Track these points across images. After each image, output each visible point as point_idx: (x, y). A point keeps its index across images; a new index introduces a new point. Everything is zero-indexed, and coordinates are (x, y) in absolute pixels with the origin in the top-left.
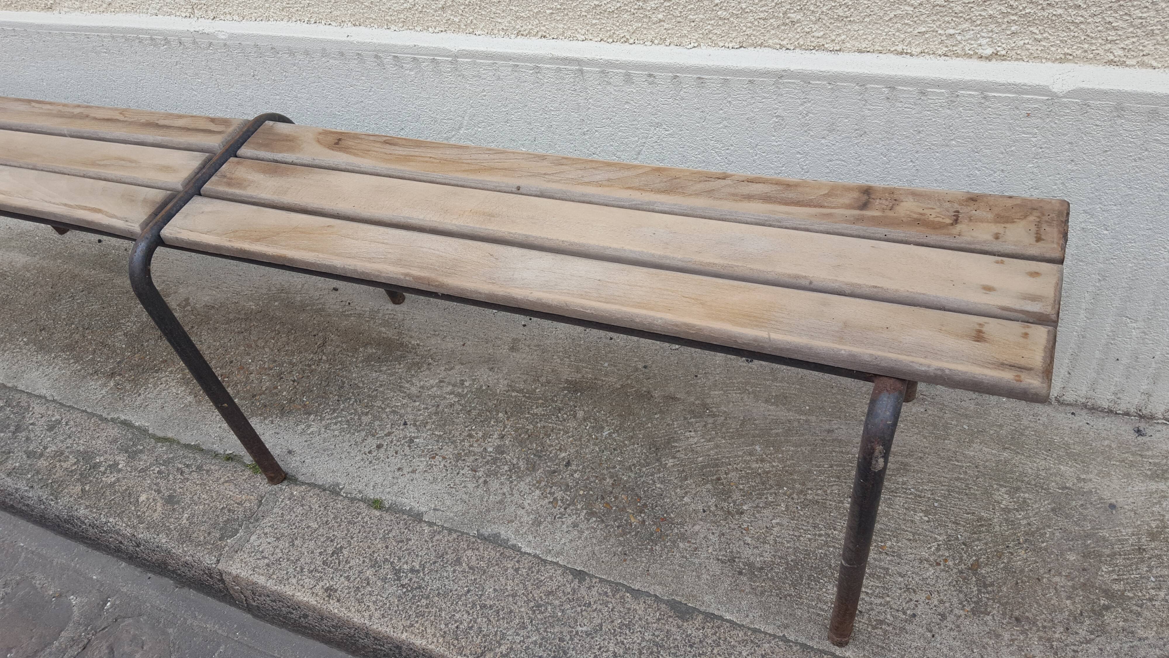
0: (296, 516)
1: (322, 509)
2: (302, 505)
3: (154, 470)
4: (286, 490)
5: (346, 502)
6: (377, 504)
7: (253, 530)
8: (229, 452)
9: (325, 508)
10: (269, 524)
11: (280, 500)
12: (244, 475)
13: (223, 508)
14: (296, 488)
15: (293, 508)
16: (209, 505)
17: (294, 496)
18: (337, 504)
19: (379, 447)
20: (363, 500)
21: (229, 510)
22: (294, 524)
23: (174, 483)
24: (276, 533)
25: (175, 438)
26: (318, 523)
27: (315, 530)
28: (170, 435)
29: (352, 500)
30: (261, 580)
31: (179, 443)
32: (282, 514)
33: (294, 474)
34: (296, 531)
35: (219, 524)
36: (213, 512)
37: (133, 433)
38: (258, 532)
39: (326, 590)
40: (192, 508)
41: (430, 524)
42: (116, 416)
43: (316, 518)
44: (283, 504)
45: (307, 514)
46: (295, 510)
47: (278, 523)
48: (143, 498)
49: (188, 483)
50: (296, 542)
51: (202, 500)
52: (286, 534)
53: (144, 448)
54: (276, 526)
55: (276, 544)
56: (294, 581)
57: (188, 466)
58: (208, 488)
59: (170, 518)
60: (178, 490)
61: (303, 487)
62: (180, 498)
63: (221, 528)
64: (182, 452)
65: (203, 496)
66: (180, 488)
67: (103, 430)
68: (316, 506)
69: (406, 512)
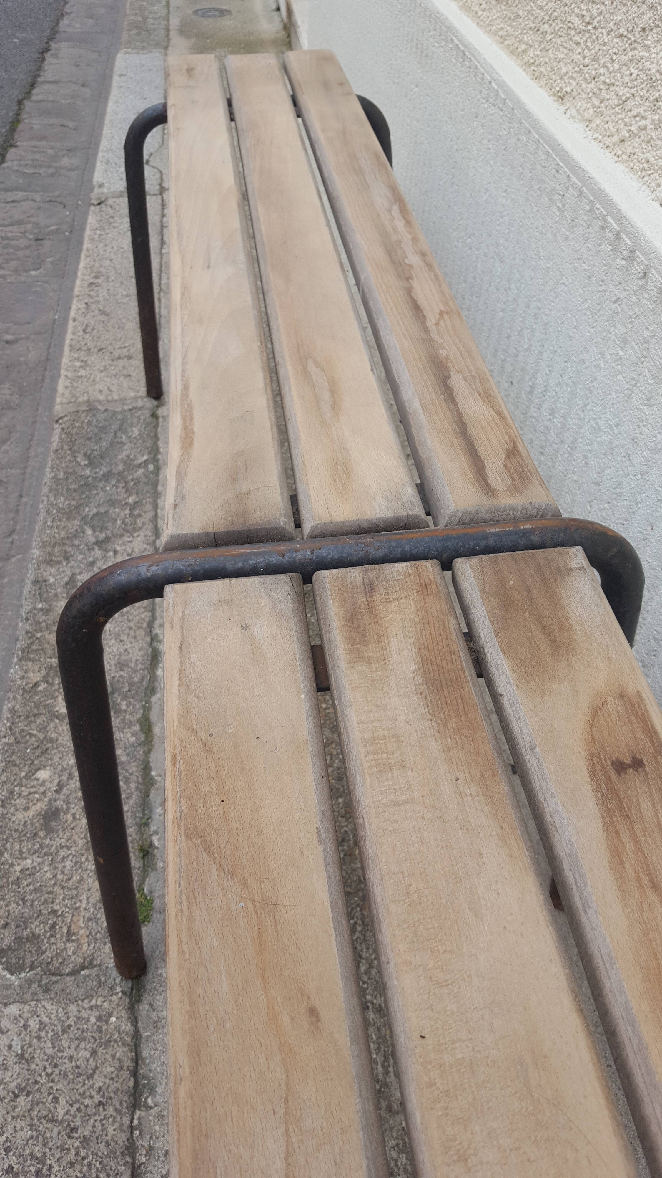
0: (71, 1058)
1: (97, 1098)
2: (94, 1053)
4: (114, 998)
5: (121, 1138)
7: (28, 996)
9: (100, 1103)
10: (45, 1019)
11: (93, 1002)
13: (54, 912)
14: (123, 1013)
15: (84, 1039)
16: (55, 884)
17: (107, 1022)
18: (114, 1121)
21: (53, 926)
22: (56, 1066)
24: (30, 1046)
25: (156, 741)
26: (67, 1113)
27: (52, 1120)
28: (156, 730)
29: (131, 1148)
31: (146, 754)
32: (69, 1026)
33: (148, 987)
34: (43, 1080)
35: (26, 928)
36: (46, 901)
37: (143, 679)
38: (26, 1008)
40: (43, 862)
43: (77, 1101)
44: (84, 1014)
45: (79, 1075)
46: (83, 1045)
47: (50, 1034)
48: (43, 775)
50: (21, 1099)
51: (60, 866)
52: (33, 1066)
53: (125, 711)
54: (43, 1034)
55: (12, 1060)
58: (83, 859)
59: (21, 841)
60: (69, 817)
61: (127, 1027)
62: (58, 831)
63: (18, 939)
64: (134, 769)
65: (68, 864)
66: (74, 817)
67: (135, 637)
68: (98, 1081)
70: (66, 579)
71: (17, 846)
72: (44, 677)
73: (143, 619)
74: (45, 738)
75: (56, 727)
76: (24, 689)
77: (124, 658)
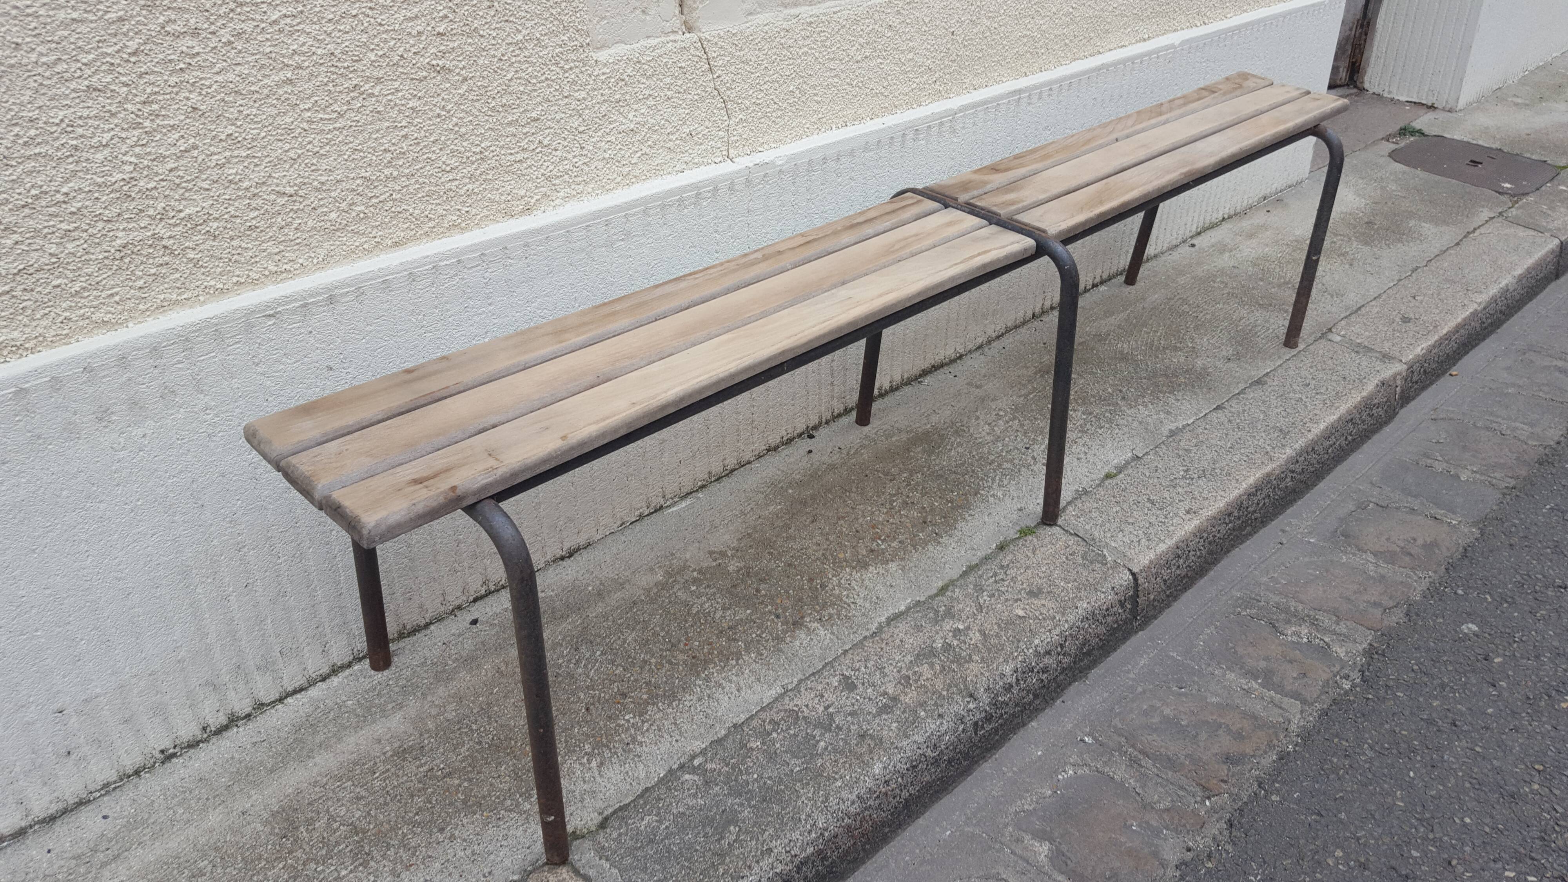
3: (985, 601)
4: (1067, 518)
5: (1099, 489)
6: (1108, 476)
8: (994, 546)
11: (1077, 523)
12: (1031, 541)
13: (1067, 558)
14: (1067, 512)
16: (1058, 567)
17: (1076, 515)
18: (1098, 494)
20: (1102, 481)
21: (1071, 555)
22: (1109, 520)
23: (1012, 587)
24: (1115, 531)
25: (946, 581)
26: (1115, 507)
27: (1122, 510)
28: (940, 584)
29: (1098, 485)
30: (1162, 547)
31: (957, 580)
32: (1093, 525)
34: (1117, 520)
35: (1085, 564)
36: (1068, 565)
37: (916, 612)
38: (1107, 541)
39: (1188, 513)
40: (1055, 579)
41: (1147, 454)
42: (876, 625)
43: (1108, 507)
44: (1084, 522)
45: (1101, 511)
46: (1092, 517)
47: (1103, 528)
49: (1019, 578)
50: (1131, 520)
51: (1048, 571)
56: (1172, 528)
57: (996, 575)
59: (1059, 595)
60: (1025, 586)
61: (1069, 507)
62: (1036, 586)
63: (1092, 562)
64: (971, 578)
65: (1044, 569)
66: (1022, 584)
67: (892, 636)
68: (1095, 505)
69: (1127, 463)
70: (884, 716)
72: (969, 662)
73: (873, 642)
74: (1001, 630)
75: (990, 630)
76: (988, 667)
77: (912, 631)
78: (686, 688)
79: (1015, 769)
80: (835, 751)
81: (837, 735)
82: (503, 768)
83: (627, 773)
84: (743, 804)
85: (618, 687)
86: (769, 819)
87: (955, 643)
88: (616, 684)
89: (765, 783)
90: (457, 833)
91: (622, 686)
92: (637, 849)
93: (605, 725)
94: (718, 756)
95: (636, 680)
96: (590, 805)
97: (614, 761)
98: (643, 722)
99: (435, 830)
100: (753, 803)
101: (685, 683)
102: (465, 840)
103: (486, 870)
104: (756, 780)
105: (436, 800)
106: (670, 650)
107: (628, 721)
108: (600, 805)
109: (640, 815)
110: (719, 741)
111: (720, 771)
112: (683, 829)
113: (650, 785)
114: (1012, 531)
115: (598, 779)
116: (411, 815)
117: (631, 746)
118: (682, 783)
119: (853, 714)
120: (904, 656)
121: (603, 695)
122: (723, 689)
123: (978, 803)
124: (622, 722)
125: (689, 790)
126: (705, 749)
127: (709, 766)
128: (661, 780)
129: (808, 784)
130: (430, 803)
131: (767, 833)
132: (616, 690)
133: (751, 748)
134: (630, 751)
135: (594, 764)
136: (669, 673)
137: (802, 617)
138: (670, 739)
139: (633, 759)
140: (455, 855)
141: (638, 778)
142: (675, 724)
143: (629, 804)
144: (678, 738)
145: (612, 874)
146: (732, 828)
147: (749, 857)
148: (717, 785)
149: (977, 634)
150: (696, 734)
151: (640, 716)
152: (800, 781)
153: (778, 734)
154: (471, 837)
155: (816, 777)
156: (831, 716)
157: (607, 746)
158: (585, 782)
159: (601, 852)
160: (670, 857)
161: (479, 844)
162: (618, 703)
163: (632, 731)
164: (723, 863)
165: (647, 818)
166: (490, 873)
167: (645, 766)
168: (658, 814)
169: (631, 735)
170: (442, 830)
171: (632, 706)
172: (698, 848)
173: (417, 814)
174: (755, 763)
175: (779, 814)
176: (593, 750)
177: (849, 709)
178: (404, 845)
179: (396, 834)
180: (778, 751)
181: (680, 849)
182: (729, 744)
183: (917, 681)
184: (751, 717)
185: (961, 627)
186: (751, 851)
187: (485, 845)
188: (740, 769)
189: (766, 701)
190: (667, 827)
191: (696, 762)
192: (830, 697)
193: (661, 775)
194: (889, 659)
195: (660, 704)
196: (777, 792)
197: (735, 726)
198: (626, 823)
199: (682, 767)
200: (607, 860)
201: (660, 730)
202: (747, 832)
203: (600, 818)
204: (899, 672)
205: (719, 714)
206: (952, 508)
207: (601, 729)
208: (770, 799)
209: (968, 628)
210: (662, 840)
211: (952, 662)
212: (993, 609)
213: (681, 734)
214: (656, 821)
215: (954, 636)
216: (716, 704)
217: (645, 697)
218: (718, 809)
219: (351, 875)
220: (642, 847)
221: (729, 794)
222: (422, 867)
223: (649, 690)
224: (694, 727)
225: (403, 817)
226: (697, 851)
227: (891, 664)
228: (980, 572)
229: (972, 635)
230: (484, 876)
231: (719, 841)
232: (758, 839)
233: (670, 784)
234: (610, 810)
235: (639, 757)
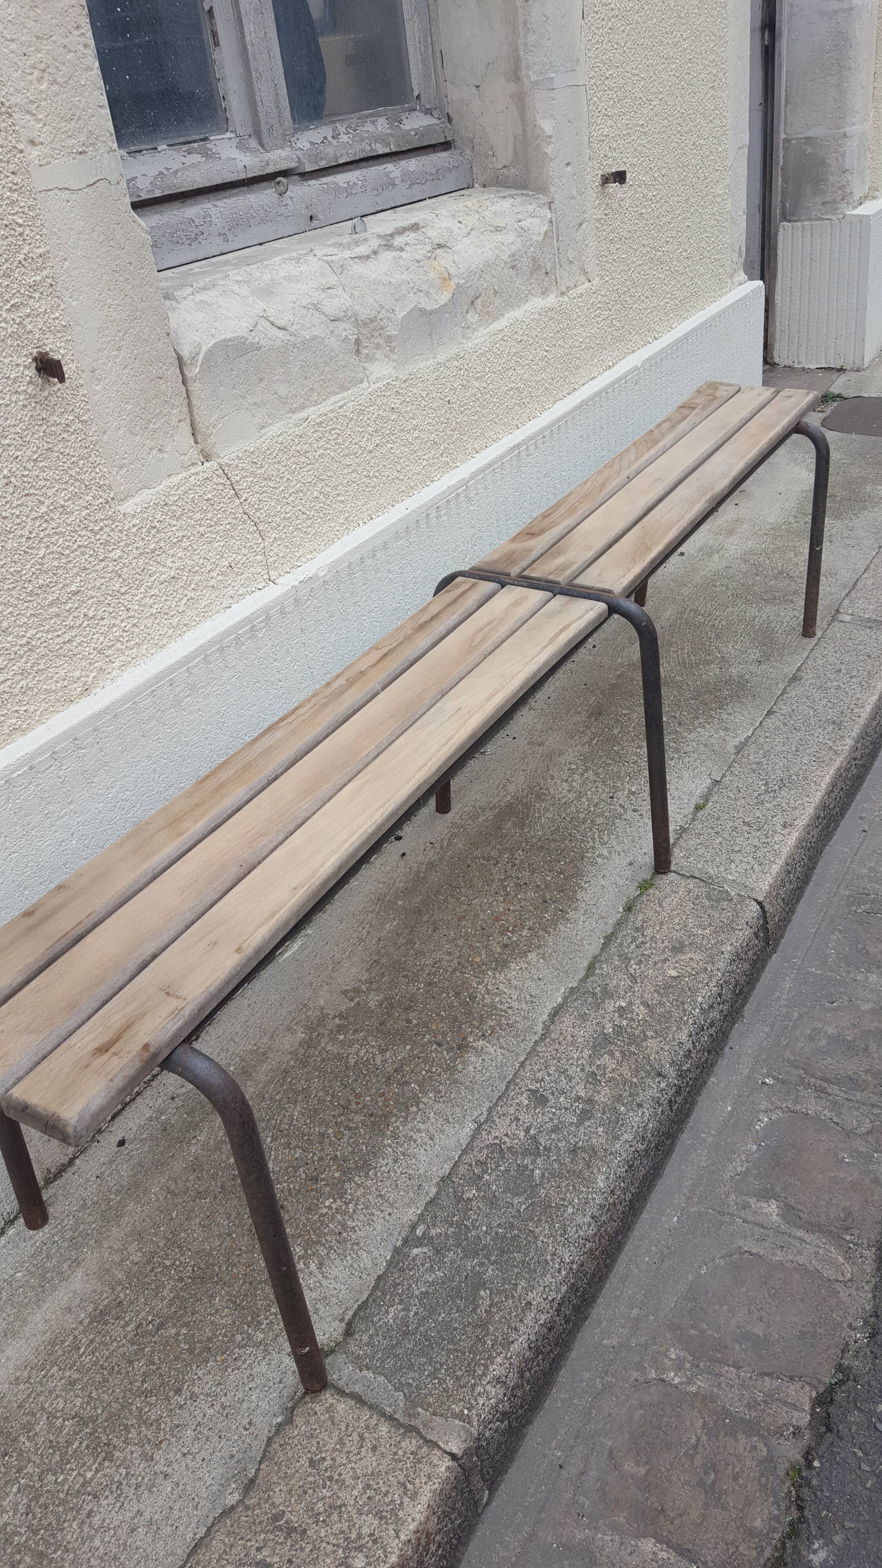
0: (708, 852)
1: (701, 837)
2: (696, 849)
3: (635, 970)
4: (678, 861)
5: (695, 822)
6: (698, 808)
8: (621, 909)
10: (715, 869)
11: (689, 864)
12: (654, 894)
13: (693, 903)
14: (676, 855)
15: (699, 855)
16: (689, 915)
17: (685, 856)
18: (697, 828)
19: (635, 810)
20: (694, 814)
21: (696, 899)
22: (716, 853)
23: (655, 948)
24: (726, 863)
25: (589, 960)
26: (717, 838)
27: (724, 839)
28: (586, 964)
29: (693, 819)
30: (775, 869)
31: (600, 955)
32: (704, 862)
34: (724, 851)
35: (713, 904)
36: (697, 910)
39: (785, 827)
40: (692, 928)
41: (724, 776)
42: (541, 1025)
49: (658, 937)
50: (737, 849)
51: (682, 922)
53: (599, 986)
56: (776, 847)
57: (634, 939)
59: (701, 945)
60: (666, 943)
61: (675, 850)
62: (676, 940)
63: (718, 901)
64: (613, 949)
65: (677, 921)
66: (663, 942)
67: (561, 1034)
68: (699, 841)
69: (710, 790)
70: (587, 1123)
71: (704, 942)
72: (645, 1040)
73: (545, 1045)
74: (662, 997)
75: (652, 1000)
76: (665, 1039)
77: (578, 1022)
78: (377, 1152)
79: (713, 1132)
80: (553, 1175)
81: (548, 1158)
82: (217, 1299)
83: (352, 1266)
84: (483, 1263)
85: (304, 1172)
86: (516, 1270)
87: (624, 1023)
88: (301, 1170)
89: (497, 1233)
90: (196, 1389)
91: (308, 1170)
92: (394, 1347)
93: (308, 1219)
94: (439, 1219)
95: (321, 1159)
96: (327, 1315)
97: (333, 1257)
98: (347, 1204)
99: (171, 1394)
100: (493, 1258)
101: (373, 1147)
102: (208, 1395)
103: (245, 1422)
104: (486, 1232)
105: (159, 1358)
106: (343, 1115)
107: (330, 1207)
108: (338, 1311)
109: (383, 1309)
110: (432, 1202)
111: (446, 1234)
112: (432, 1311)
113: (381, 1273)
114: (632, 889)
115: (325, 1283)
116: (138, 1384)
117: (345, 1235)
118: (414, 1260)
119: (556, 1129)
120: (581, 1052)
121: (292, 1186)
122: (415, 1141)
123: (692, 1179)
124: (325, 1211)
125: (423, 1265)
126: (422, 1214)
127: (433, 1232)
128: (390, 1263)
129: (540, 1220)
130: (154, 1364)
131: (519, 1287)
132: (303, 1176)
133: (468, 1199)
134: (345, 1240)
135: (313, 1267)
136: (352, 1140)
137: (465, 1039)
138: (382, 1215)
139: (352, 1249)
140: (204, 1416)
141: (365, 1268)
142: (381, 1196)
143: (367, 1299)
144: (390, 1210)
145: (379, 1382)
146: (482, 1293)
147: (511, 1318)
148: (449, 1250)
149: (642, 1008)
150: (405, 1200)
151: (341, 1198)
152: (531, 1219)
153: (489, 1175)
154: (214, 1389)
155: (545, 1209)
156: (534, 1138)
157: (318, 1242)
158: (311, 1290)
159: (357, 1361)
160: (431, 1345)
161: (225, 1395)
162: (312, 1190)
163: (339, 1217)
164: (487, 1334)
165: (392, 1310)
166: (250, 1423)
167: (368, 1252)
168: (401, 1302)
169: (339, 1222)
170: (178, 1391)
171: (328, 1189)
172: (456, 1325)
173: (144, 1381)
174: (479, 1215)
175: (523, 1261)
176: (306, 1251)
177: (549, 1125)
178: (143, 1421)
179: (130, 1411)
180: (497, 1194)
181: (438, 1332)
182: (444, 1202)
183: (604, 1075)
184: (456, 1165)
185: (623, 1004)
186: (511, 1313)
187: (233, 1394)
188: (466, 1226)
189: (464, 1142)
190: (416, 1314)
191: (419, 1232)
192: (526, 1118)
193: (388, 1258)
194: (568, 1060)
195: (356, 1179)
196: (513, 1238)
197: (443, 1179)
198: (372, 1321)
199: (405, 1241)
200: (368, 1369)
201: (367, 1208)
202: (499, 1292)
203: (343, 1325)
204: (582, 1070)
205: (421, 1171)
206: (566, 879)
207: (304, 1225)
208: (509, 1249)
209: (630, 1003)
210: (417, 1328)
211: (629, 1044)
212: (646, 977)
213: (392, 1206)
214: (403, 1310)
215: (621, 1016)
216: (414, 1160)
217: (337, 1175)
218: (460, 1276)
219: (99, 1475)
220: (399, 1343)
221: (465, 1256)
222: (173, 1440)
223: (339, 1166)
224: (402, 1193)
225: (131, 1390)
226: (455, 1329)
227: (572, 1064)
228: (619, 941)
229: (637, 1010)
230: (246, 1429)
231: (474, 1310)
232: (513, 1297)
233: (401, 1265)
234: (350, 1313)
235: (358, 1244)
